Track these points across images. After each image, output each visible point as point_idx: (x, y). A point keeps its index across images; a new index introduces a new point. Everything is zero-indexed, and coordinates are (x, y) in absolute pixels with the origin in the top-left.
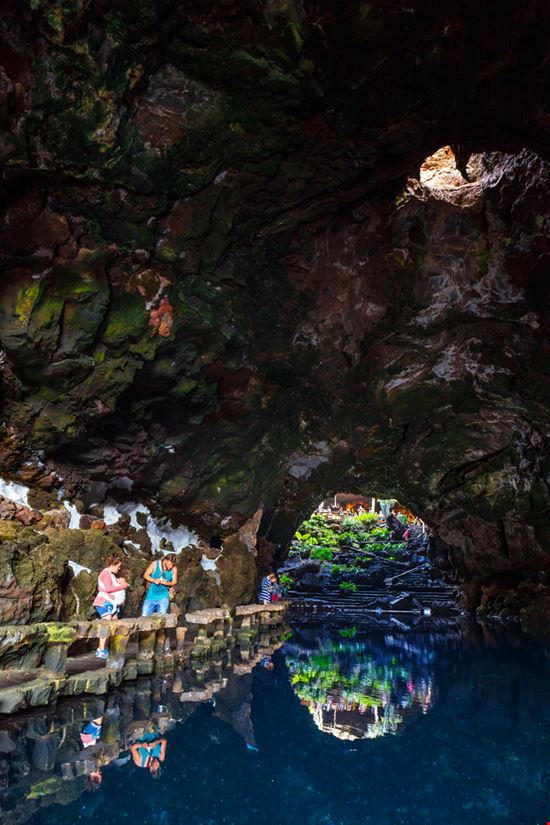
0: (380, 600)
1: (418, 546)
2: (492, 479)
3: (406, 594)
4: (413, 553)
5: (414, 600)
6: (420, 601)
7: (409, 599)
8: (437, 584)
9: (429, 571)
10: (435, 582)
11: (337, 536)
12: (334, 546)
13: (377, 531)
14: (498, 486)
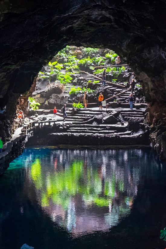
0: (97, 117)
3: (114, 112)
5: (120, 115)
7: (116, 115)
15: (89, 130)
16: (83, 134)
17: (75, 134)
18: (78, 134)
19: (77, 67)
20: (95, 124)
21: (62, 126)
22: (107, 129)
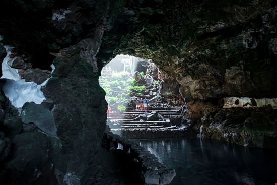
0: (141, 115)
1: (152, 87)
2: (231, 41)
3: (154, 112)
4: (150, 91)
5: (159, 114)
6: (163, 115)
7: (156, 114)
8: (166, 106)
9: (161, 100)
10: (165, 105)
11: (109, 82)
12: (108, 87)
13: (129, 80)
14: (234, 46)
15: (141, 125)
16: (138, 129)
17: (130, 129)
18: (133, 129)
19: (109, 86)
20: (141, 121)
21: (115, 123)
22: (154, 125)
